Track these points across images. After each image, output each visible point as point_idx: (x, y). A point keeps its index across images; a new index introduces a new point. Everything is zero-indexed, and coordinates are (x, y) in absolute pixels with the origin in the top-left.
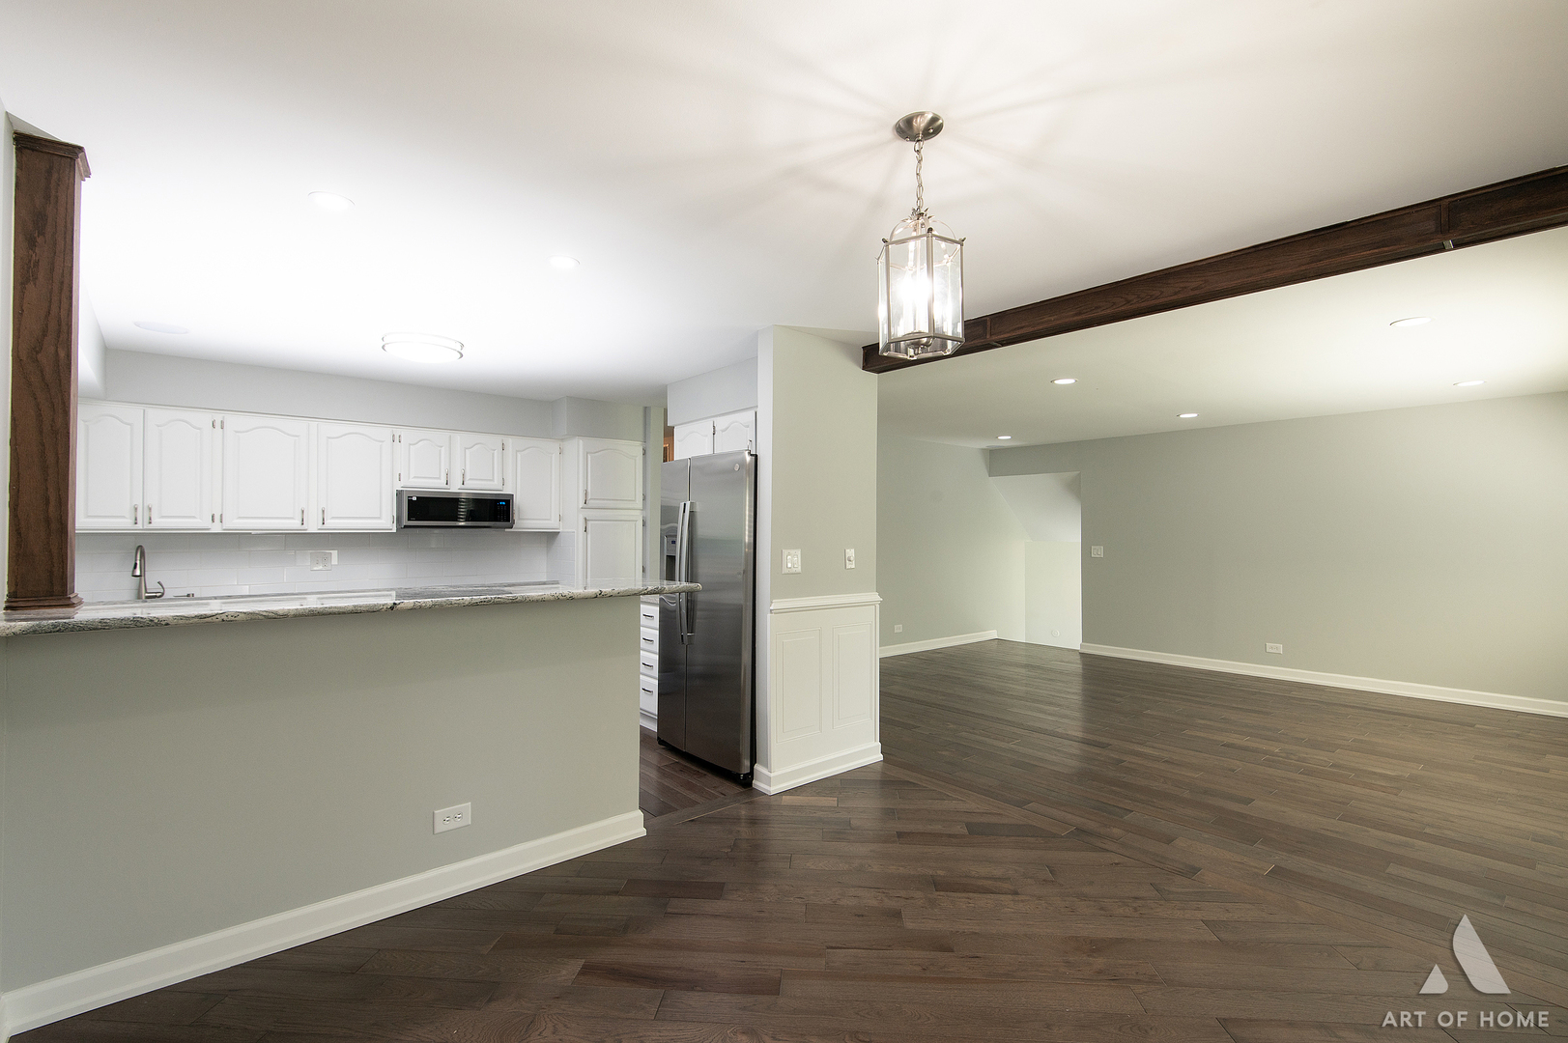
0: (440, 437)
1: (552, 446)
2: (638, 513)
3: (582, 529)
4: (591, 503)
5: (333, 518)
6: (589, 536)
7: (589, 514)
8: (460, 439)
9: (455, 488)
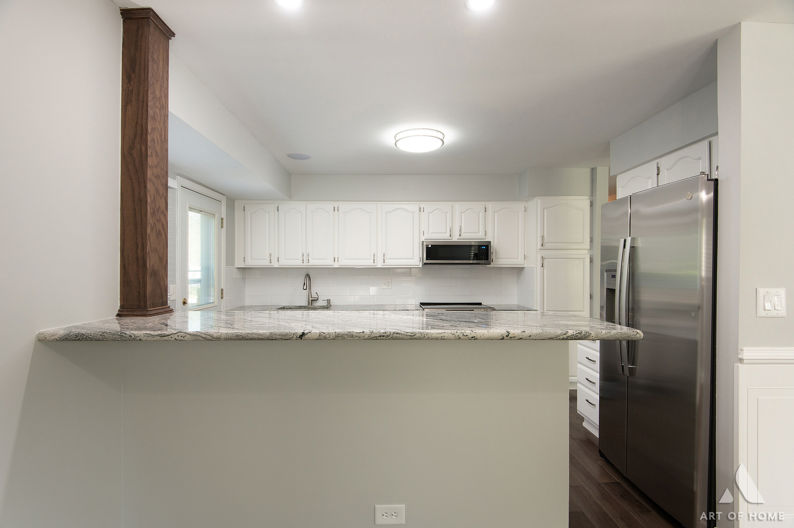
0: (446, 206)
1: (520, 206)
2: (586, 252)
3: (539, 265)
4: (547, 246)
5: (389, 259)
6: (545, 270)
7: (545, 253)
8: (458, 206)
9: (456, 239)
